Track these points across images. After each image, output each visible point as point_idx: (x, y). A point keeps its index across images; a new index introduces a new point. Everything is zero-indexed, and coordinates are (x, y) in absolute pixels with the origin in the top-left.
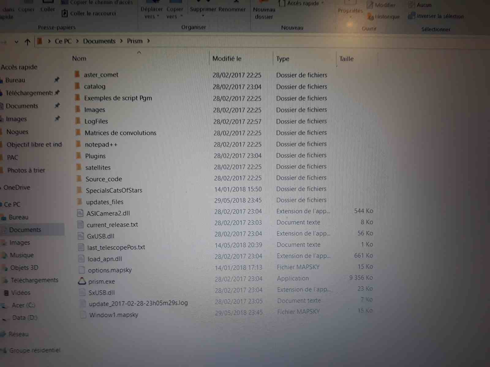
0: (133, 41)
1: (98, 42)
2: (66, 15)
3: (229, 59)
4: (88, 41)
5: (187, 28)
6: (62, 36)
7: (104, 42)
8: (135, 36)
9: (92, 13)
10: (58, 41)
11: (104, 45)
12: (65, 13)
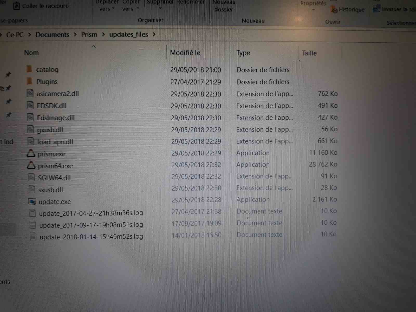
0: (87, 35)
1: (51, 35)
2: (18, 8)
3: (188, 53)
4: (40, 35)
5: (144, 21)
6: (14, 29)
7: (57, 35)
8: (90, 29)
9: (45, 6)
10: (9, 35)
11: (57, 38)
12: (17, 6)
